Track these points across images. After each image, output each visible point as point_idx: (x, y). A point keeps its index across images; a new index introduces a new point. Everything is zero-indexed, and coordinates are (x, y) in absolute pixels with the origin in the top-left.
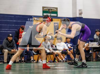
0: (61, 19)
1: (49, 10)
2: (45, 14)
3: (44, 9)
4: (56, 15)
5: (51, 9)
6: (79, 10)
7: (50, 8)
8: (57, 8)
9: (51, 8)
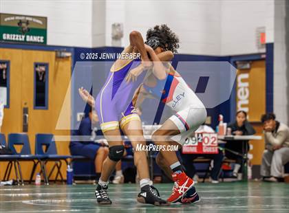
0: (56, 51)
1: (20, 22)
2: (8, 35)
3: (6, 20)
4: (42, 41)
5: (27, 23)
6: (114, 26)
7: (22, 18)
8: (45, 19)
9: (27, 18)
